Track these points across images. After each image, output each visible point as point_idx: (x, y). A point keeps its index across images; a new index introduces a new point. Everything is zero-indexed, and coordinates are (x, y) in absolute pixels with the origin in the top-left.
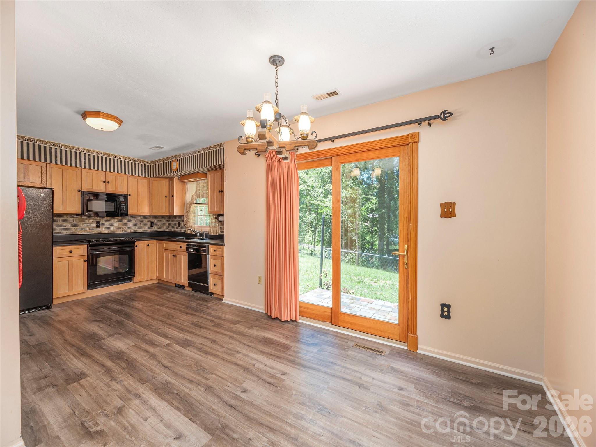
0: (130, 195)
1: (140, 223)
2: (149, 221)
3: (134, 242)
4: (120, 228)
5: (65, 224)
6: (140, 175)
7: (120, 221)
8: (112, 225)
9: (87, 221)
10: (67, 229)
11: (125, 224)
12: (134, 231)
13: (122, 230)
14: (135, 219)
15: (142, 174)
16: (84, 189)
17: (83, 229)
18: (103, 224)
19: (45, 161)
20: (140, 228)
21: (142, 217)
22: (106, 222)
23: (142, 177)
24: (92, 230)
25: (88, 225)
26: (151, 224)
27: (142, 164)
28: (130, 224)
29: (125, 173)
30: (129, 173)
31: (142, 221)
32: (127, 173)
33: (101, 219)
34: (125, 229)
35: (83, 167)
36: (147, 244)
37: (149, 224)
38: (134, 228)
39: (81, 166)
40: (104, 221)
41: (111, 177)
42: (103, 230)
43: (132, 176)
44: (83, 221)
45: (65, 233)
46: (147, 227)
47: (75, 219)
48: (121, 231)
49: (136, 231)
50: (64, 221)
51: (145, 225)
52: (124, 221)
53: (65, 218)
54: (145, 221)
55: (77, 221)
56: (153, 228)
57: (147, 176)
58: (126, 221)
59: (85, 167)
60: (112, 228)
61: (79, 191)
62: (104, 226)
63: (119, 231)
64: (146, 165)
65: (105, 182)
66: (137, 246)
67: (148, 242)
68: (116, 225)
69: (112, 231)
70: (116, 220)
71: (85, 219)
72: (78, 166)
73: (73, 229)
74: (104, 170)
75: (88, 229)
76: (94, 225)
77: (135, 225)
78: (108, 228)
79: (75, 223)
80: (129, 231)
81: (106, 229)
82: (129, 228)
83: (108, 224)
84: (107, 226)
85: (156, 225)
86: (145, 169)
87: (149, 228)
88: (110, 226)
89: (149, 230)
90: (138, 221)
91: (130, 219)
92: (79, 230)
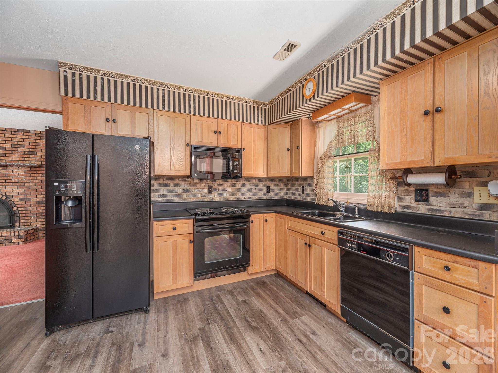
0: (244, 149)
1: (255, 188)
2: (264, 186)
3: (249, 216)
4: (233, 194)
5: (176, 189)
6: (256, 122)
7: (234, 185)
8: (224, 190)
9: (198, 185)
10: (178, 195)
11: (239, 190)
12: (248, 198)
13: (235, 196)
14: (250, 183)
15: (258, 121)
16: (193, 143)
17: (195, 195)
18: (215, 189)
19: (152, 107)
20: (255, 195)
21: (257, 180)
22: (219, 187)
23: (258, 124)
24: (204, 196)
25: (200, 190)
26: (267, 189)
27: (258, 107)
28: (244, 190)
29: (239, 120)
30: (243, 120)
31: (257, 185)
32: (241, 120)
33: (213, 182)
34: (239, 196)
35: (192, 113)
36: (265, 219)
37: (265, 189)
38: (248, 194)
39: (190, 112)
40: (216, 185)
41: (223, 125)
42: (215, 197)
43: (246, 124)
44: (194, 185)
45: (176, 200)
46: (263, 193)
47: (186, 183)
48: (234, 198)
49: (251, 198)
50: (176, 185)
51: (261, 190)
52: (237, 185)
53: (177, 181)
54: (261, 185)
55: (189, 185)
56: (270, 194)
57: (263, 123)
58: (240, 185)
59: (195, 113)
60: (225, 195)
61: (188, 145)
62: (216, 192)
63: (232, 198)
64: (263, 107)
65: (216, 132)
66: (252, 222)
67: (266, 216)
68: (229, 190)
69: (225, 198)
70: (229, 184)
71: (196, 183)
72: (187, 112)
73: (185, 196)
74: (216, 116)
75: (199, 196)
76: (206, 190)
77: (250, 190)
78: (221, 194)
79: (186, 188)
80: (243, 199)
81: (219, 196)
82: (243, 194)
83: (220, 189)
84: (219, 192)
85: (273, 190)
86: (262, 114)
87: (265, 194)
88: (222, 192)
89: (265, 198)
90: (253, 185)
91: (244, 183)
92: (190, 197)
